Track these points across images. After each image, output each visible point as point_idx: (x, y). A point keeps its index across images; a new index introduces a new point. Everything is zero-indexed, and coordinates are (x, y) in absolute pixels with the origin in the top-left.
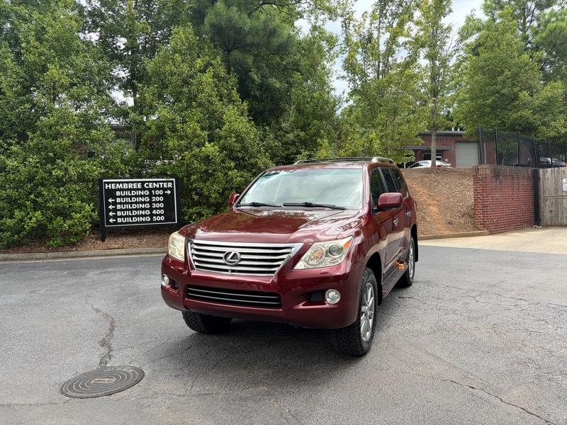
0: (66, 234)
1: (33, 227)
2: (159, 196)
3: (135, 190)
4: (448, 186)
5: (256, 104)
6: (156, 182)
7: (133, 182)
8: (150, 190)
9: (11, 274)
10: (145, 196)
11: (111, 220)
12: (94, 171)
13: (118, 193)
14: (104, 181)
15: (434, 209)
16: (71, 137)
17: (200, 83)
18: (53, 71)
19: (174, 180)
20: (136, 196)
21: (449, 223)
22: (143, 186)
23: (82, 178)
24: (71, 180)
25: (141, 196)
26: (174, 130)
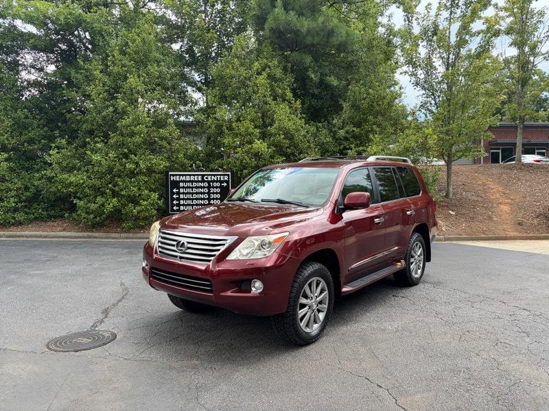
0: (137, 218)
1: (111, 212)
2: (217, 187)
3: (196, 182)
4: (528, 183)
5: (314, 102)
6: (214, 175)
7: (194, 175)
8: (209, 182)
9: (86, 249)
10: (204, 187)
11: (175, 208)
12: (160, 165)
13: (181, 184)
14: (170, 173)
15: (506, 208)
16: (142, 135)
17: (256, 85)
18: (132, 80)
19: (229, 173)
20: (197, 187)
21: (519, 224)
22: (203, 178)
23: (150, 171)
24: (141, 173)
25: (201, 187)
26: (230, 129)
